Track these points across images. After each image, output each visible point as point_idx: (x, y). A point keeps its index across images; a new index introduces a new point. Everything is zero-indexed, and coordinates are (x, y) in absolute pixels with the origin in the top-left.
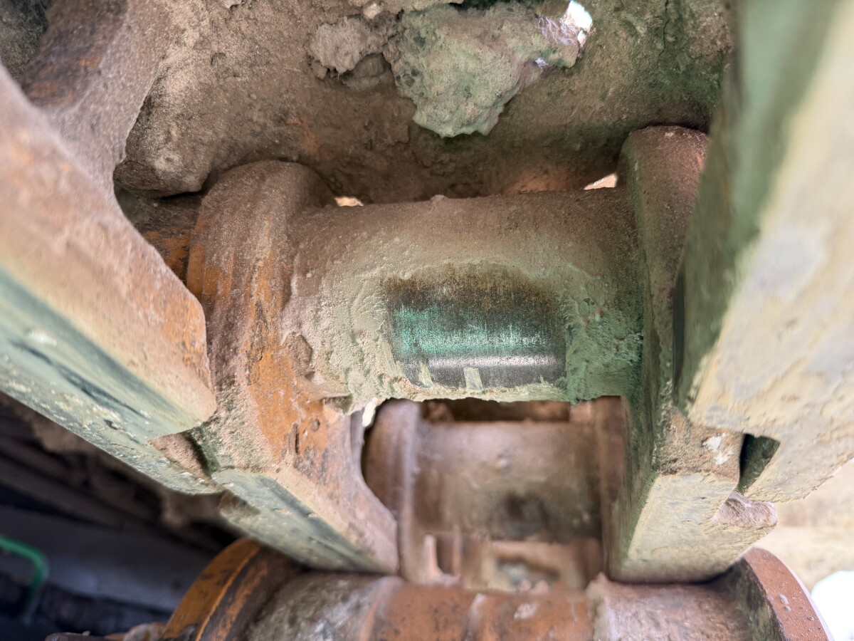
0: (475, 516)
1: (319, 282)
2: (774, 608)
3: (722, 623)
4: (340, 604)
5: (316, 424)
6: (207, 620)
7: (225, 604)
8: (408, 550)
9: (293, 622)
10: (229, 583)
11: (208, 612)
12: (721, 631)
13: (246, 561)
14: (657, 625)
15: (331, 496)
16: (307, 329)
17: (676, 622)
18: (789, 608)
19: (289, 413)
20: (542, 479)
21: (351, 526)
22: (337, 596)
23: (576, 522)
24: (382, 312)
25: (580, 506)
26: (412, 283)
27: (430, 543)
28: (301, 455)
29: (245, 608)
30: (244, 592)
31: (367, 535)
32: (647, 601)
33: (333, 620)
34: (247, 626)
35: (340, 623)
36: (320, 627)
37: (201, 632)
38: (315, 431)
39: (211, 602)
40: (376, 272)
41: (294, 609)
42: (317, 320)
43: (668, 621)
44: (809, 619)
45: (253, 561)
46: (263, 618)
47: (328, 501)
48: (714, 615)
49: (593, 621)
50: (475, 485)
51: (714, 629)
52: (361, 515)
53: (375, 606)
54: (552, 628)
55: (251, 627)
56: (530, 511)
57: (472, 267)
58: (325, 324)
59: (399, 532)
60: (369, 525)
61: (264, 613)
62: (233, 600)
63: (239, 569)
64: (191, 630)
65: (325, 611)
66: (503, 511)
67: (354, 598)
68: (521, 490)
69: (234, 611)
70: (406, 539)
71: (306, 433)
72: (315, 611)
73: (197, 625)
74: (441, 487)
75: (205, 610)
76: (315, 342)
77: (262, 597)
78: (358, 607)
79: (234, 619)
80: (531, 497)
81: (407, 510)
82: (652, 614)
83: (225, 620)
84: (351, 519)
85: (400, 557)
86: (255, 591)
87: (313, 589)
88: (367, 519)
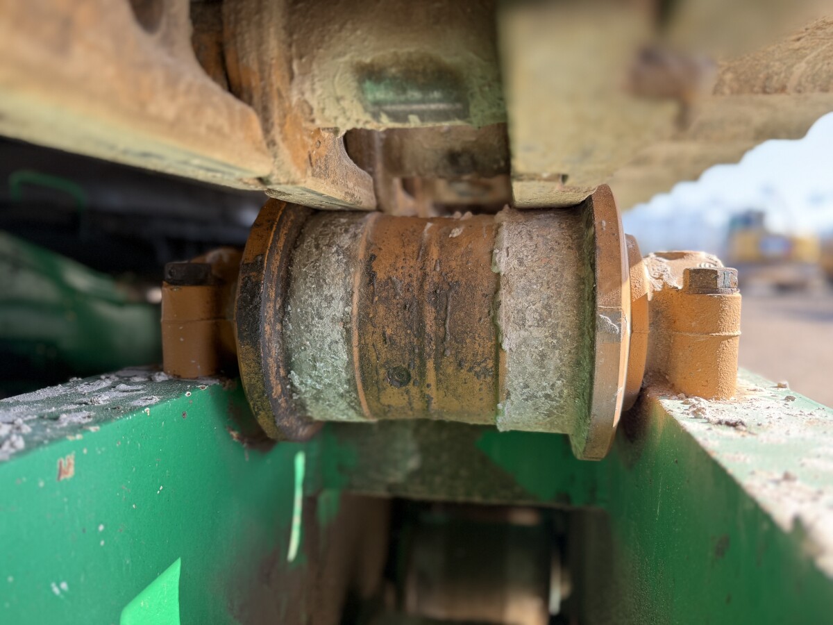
0: (426, 166)
1: (311, 65)
2: (596, 229)
3: (569, 236)
4: (344, 235)
5: (318, 144)
6: (268, 251)
7: (275, 241)
8: (382, 193)
9: (317, 247)
10: (274, 229)
11: (267, 247)
12: (567, 240)
13: (280, 213)
14: (531, 238)
15: (333, 182)
16: (308, 96)
17: (543, 236)
18: (604, 229)
19: (304, 146)
20: (473, 139)
21: (347, 193)
22: (341, 229)
23: (495, 167)
24: (354, 84)
25: (498, 156)
26: (372, 65)
27: (397, 182)
28: (314, 167)
29: (287, 241)
30: (284, 231)
31: (356, 194)
32: (530, 223)
33: (342, 244)
34: (290, 251)
35: (346, 246)
36: (334, 249)
37: (266, 259)
38: (318, 148)
39: (266, 240)
40: (347, 58)
41: (316, 239)
42: (313, 91)
43: (538, 236)
44: (614, 234)
45: (284, 212)
46: (299, 246)
47: (332, 185)
48: (566, 231)
49: (495, 237)
50: (426, 146)
51: (564, 239)
52: (351, 185)
53: (365, 234)
54: (470, 242)
55: (293, 252)
56: (464, 161)
57: (410, 54)
58: (319, 92)
59: (375, 182)
60: (356, 188)
61: (298, 243)
62: (279, 238)
63: (277, 219)
64: (260, 258)
65: (335, 239)
66: (445, 161)
67: (352, 230)
68: (458, 147)
69: (281, 244)
70: (380, 186)
71: (314, 152)
72: (330, 240)
73: (263, 255)
74: (401, 147)
75: (265, 246)
76: (314, 103)
77: (294, 232)
78: (355, 236)
79: (282, 248)
80: (465, 151)
81: (379, 167)
82: (530, 231)
83: (277, 250)
84: (347, 190)
85: (377, 197)
86: (290, 229)
87: (325, 225)
88: (355, 185)
